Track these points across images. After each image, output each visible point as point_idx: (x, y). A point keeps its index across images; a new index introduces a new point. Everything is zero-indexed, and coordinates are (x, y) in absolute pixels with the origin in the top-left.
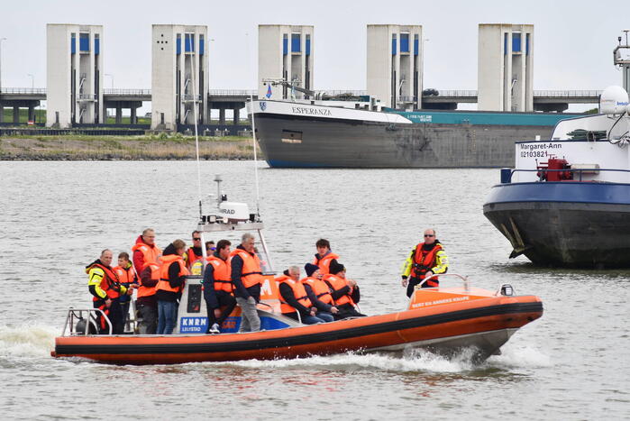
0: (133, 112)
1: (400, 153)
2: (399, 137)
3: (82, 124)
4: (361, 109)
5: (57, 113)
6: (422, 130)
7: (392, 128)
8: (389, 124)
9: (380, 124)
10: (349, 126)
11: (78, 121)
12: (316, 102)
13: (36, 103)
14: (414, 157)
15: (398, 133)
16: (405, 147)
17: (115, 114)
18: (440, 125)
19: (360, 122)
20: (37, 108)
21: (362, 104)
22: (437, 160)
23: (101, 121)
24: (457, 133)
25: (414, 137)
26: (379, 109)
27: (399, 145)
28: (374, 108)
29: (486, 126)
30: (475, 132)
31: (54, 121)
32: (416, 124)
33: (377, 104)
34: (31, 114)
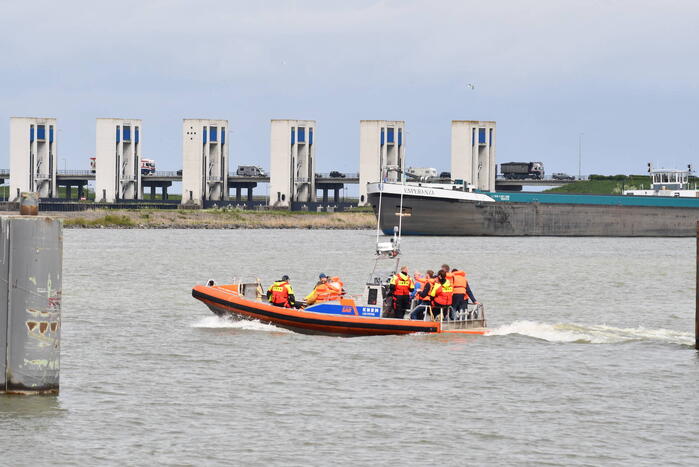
0: (165, 190)
1: (486, 226)
2: (485, 212)
3: (124, 200)
4: (457, 190)
5: (104, 191)
6: (502, 206)
7: (481, 205)
8: (478, 202)
9: (472, 202)
10: (448, 203)
11: (121, 197)
12: (423, 184)
13: (85, 182)
14: (496, 228)
15: (485, 209)
16: (490, 220)
17: (150, 192)
18: (516, 203)
19: (457, 200)
20: (85, 187)
21: (458, 186)
22: (513, 230)
23: (139, 197)
24: (528, 210)
25: (497, 212)
26: (471, 190)
27: (485, 219)
28: (467, 190)
29: (550, 204)
30: (542, 209)
31: (102, 197)
32: (499, 202)
33: (468, 186)
34: (81, 192)
